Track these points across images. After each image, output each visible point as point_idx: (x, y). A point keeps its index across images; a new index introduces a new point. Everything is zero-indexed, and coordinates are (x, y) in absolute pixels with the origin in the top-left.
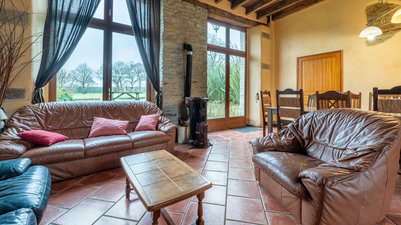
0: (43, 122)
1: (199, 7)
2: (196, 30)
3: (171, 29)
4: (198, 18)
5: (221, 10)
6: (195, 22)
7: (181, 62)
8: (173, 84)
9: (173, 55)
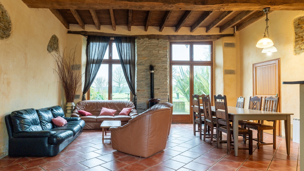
0: (85, 108)
1: (161, 40)
2: (159, 55)
3: (142, 58)
4: (160, 47)
5: (180, 36)
6: (158, 50)
7: (148, 77)
8: (143, 91)
9: (143, 73)
